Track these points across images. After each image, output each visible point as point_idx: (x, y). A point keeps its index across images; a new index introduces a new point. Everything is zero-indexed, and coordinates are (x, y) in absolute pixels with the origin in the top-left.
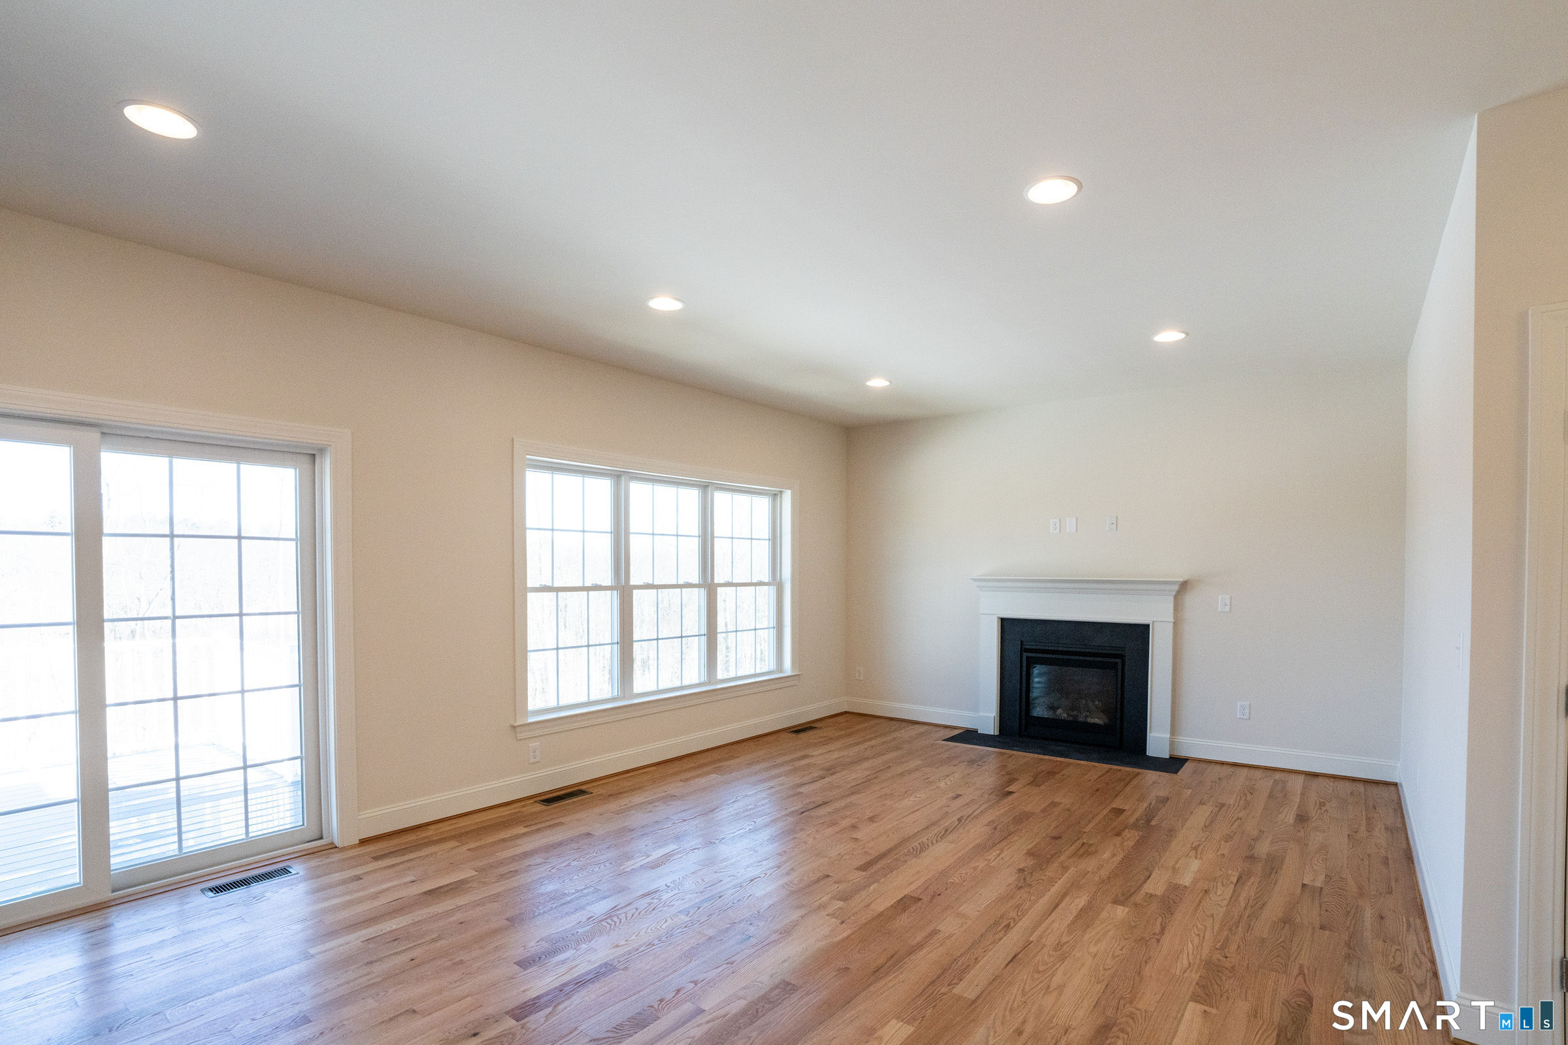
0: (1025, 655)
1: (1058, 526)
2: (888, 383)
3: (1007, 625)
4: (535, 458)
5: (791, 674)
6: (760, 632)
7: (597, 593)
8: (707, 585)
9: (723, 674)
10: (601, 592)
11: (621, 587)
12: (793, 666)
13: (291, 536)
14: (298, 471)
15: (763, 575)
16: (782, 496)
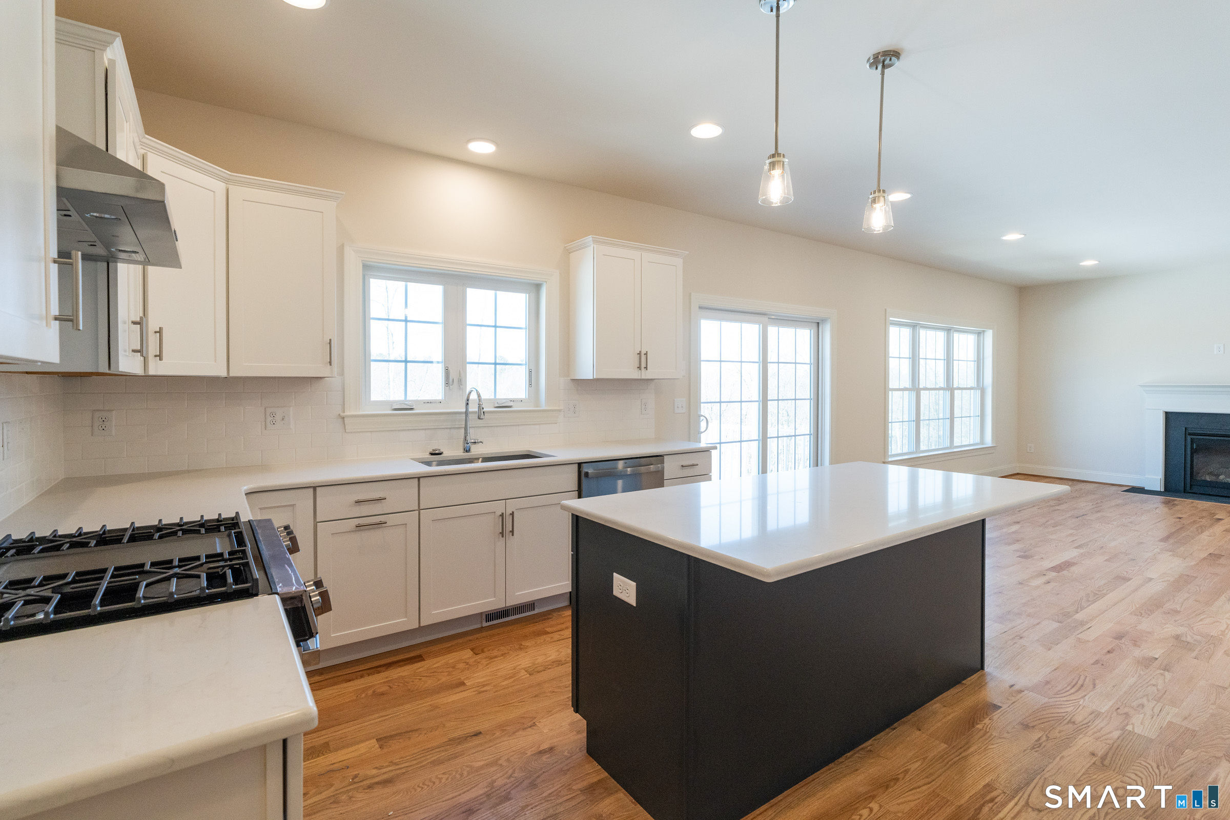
0: (1190, 437)
2: (1096, 263)
3: (1170, 415)
4: (891, 319)
5: (990, 445)
6: (972, 418)
7: (906, 393)
8: (950, 388)
9: (957, 442)
10: (908, 392)
11: (916, 389)
12: (992, 440)
13: (809, 362)
14: (812, 331)
15: (972, 382)
16: (985, 333)
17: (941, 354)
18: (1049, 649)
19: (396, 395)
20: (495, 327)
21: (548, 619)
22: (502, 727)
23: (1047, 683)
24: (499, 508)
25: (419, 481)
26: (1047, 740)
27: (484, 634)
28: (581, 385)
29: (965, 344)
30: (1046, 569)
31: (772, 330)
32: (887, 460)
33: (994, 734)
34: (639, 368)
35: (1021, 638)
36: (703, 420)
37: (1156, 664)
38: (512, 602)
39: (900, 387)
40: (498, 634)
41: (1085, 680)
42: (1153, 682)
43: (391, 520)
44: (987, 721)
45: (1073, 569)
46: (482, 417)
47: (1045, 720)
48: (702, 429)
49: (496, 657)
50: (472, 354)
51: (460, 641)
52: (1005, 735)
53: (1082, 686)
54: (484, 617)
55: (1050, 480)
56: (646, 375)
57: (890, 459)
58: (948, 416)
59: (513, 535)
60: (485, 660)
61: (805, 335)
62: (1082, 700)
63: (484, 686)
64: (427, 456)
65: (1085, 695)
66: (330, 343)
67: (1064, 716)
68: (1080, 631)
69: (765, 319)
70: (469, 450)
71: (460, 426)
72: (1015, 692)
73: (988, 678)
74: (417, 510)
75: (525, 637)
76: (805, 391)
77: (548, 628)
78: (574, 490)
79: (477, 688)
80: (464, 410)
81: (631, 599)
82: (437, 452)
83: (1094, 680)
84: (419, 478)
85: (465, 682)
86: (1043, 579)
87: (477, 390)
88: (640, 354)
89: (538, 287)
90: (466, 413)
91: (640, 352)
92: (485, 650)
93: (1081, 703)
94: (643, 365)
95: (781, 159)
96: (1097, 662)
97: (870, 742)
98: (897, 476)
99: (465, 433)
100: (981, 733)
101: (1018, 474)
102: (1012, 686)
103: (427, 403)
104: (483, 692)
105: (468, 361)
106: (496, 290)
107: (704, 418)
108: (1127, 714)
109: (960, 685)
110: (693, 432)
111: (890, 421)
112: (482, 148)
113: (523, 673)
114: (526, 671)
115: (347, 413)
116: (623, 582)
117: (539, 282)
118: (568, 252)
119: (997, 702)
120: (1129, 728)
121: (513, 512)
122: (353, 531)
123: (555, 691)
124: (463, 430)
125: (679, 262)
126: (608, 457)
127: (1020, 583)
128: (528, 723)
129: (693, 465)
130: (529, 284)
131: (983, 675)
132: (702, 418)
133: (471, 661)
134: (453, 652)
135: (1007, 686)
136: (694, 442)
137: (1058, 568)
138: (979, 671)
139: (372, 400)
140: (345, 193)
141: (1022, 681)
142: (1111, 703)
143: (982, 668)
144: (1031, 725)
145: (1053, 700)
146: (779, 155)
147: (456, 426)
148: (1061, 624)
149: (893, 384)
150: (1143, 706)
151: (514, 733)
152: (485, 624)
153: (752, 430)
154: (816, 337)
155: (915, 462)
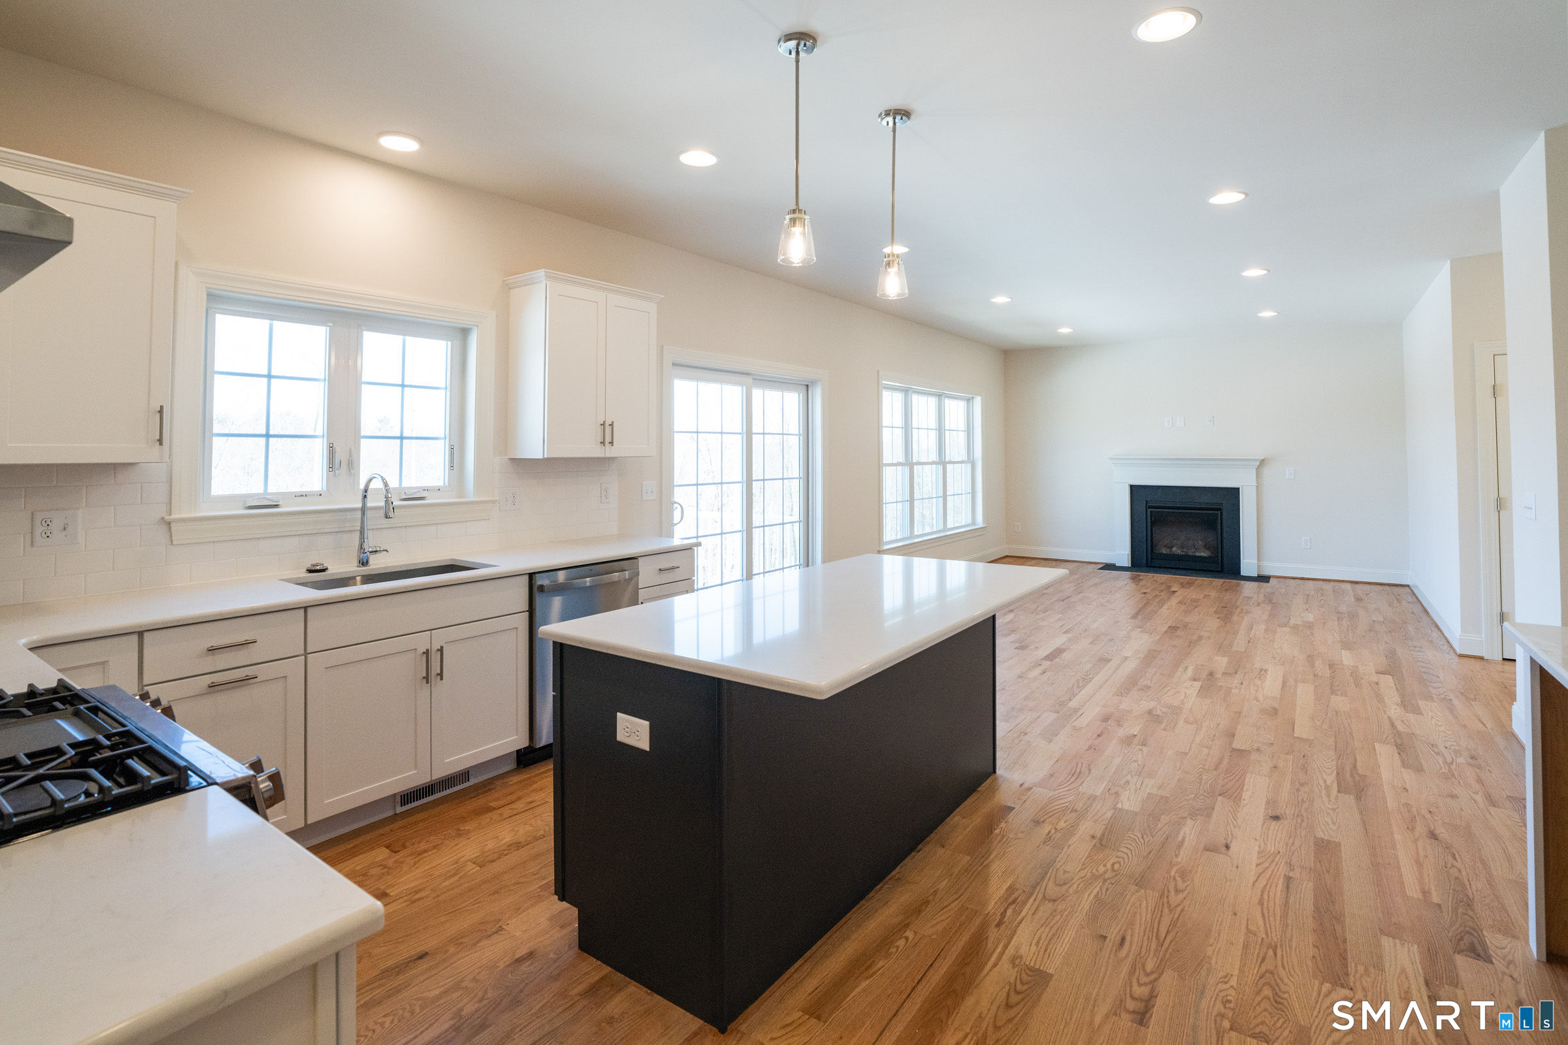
0: (1149, 510)
1: (1171, 421)
2: (1071, 330)
3: (1134, 489)
4: (884, 382)
5: (981, 526)
6: (963, 496)
7: (899, 468)
8: (942, 462)
9: (950, 525)
10: (901, 467)
11: (909, 464)
12: (984, 520)
13: (798, 433)
14: (801, 395)
15: (963, 456)
16: (974, 400)
17: (933, 423)
18: (1051, 741)
19: (253, 487)
20: (403, 386)
21: (490, 790)
22: (457, 940)
23: (1052, 775)
24: (422, 643)
25: (306, 612)
26: (1056, 832)
27: (400, 823)
28: (526, 467)
29: (955, 410)
30: (1042, 657)
31: (757, 393)
32: (882, 549)
33: (1010, 836)
34: (603, 443)
35: (1026, 734)
36: (676, 508)
37: (1136, 741)
38: (440, 773)
39: (894, 462)
40: (423, 820)
41: (1082, 766)
42: (1134, 759)
43: (263, 672)
44: (1003, 825)
45: (1064, 655)
46: (391, 514)
47: (1052, 813)
48: (676, 521)
49: (426, 851)
50: (369, 423)
51: (368, 837)
52: (1020, 835)
53: (1080, 773)
54: (399, 799)
55: (1035, 561)
56: (609, 452)
57: (886, 547)
58: (941, 494)
59: (442, 679)
60: (410, 858)
61: (792, 400)
62: (1081, 787)
63: (417, 892)
64: (303, 574)
65: (1083, 782)
66: (161, 411)
67: (1067, 806)
68: (1074, 719)
69: (749, 380)
70: (367, 562)
71: (352, 529)
72: (1025, 790)
73: (1000, 780)
74: (302, 655)
75: (463, 819)
76: (795, 468)
77: (492, 802)
78: (524, 610)
79: (409, 897)
80: (360, 505)
81: (644, 744)
82: (318, 568)
83: (1089, 765)
84: (306, 608)
85: (388, 891)
86: (1039, 670)
87: (382, 477)
88: (603, 424)
89: (465, 332)
90: (363, 510)
91: (604, 422)
92: (408, 844)
93: (1080, 790)
94: (608, 439)
95: (803, 216)
96: (1090, 748)
97: (897, 869)
98: (892, 565)
99: (360, 538)
100: (999, 838)
101: (1007, 556)
102: (1021, 785)
103: (301, 496)
104: (419, 899)
105: (362, 434)
106: (404, 335)
107: (679, 506)
108: (1116, 793)
109: (976, 792)
110: (665, 526)
111: (884, 502)
112: (399, 145)
113: (470, 866)
114: (474, 863)
115: (174, 516)
116: (631, 723)
117: (466, 326)
118: (507, 288)
119: (1009, 804)
120: (1119, 806)
121: (442, 647)
122: (206, 693)
123: (520, 881)
124: (357, 535)
125: (652, 307)
126: (567, 564)
127: (1020, 677)
128: (492, 928)
129: (673, 568)
130: (454, 328)
131: (996, 778)
132: (676, 505)
133: (390, 862)
134: (359, 854)
135: (1018, 785)
136: (667, 537)
137: (1051, 657)
138: (991, 775)
139: (212, 494)
140: (192, 192)
141: (1030, 779)
142: (1104, 785)
143: (994, 772)
144: (1042, 820)
145: (1057, 792)
146: (800, 211)
147: (347, 529)
148: (1057, 715)
149: (887, 458)
150: (1128, 782)
151: (475, 944)
152: (399, 809)
153: (734, 519)
154: (805, 403)
155: (909, 549)
